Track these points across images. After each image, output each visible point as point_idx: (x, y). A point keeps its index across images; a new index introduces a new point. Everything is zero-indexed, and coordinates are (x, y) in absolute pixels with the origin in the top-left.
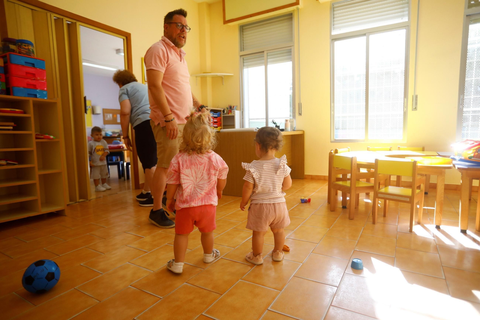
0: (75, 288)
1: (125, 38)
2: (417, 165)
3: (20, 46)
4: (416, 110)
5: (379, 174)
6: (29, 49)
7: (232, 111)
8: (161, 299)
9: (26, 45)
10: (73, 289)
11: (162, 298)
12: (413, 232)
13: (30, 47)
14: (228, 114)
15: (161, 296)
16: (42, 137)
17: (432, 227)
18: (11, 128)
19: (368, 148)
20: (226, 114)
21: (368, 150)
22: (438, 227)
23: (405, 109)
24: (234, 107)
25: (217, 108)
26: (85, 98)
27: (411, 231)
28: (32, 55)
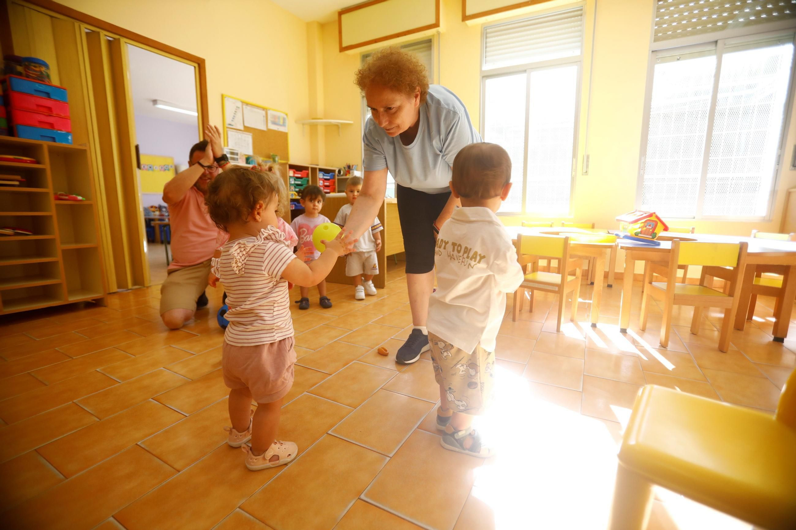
1: (196, 65)
2: (569, 242)
3: (27, 67)
4: (587, 175)
5: (523, 255)
6: (40, 71)
7: (351, 171)
9: (37, 65)
12: (562, 331)
13: (43, 69)
14: (346, 175)
16: (67, 197)
17: (586, 325)
19: (523, 223)
20: (342, 175)
21: (522, 226)
22: (594, 326)
23: (573, 173)
24: (353, 166)
25: (332, 167)
26: (137, 148)
27: (558, 330)
28: (47, 80)
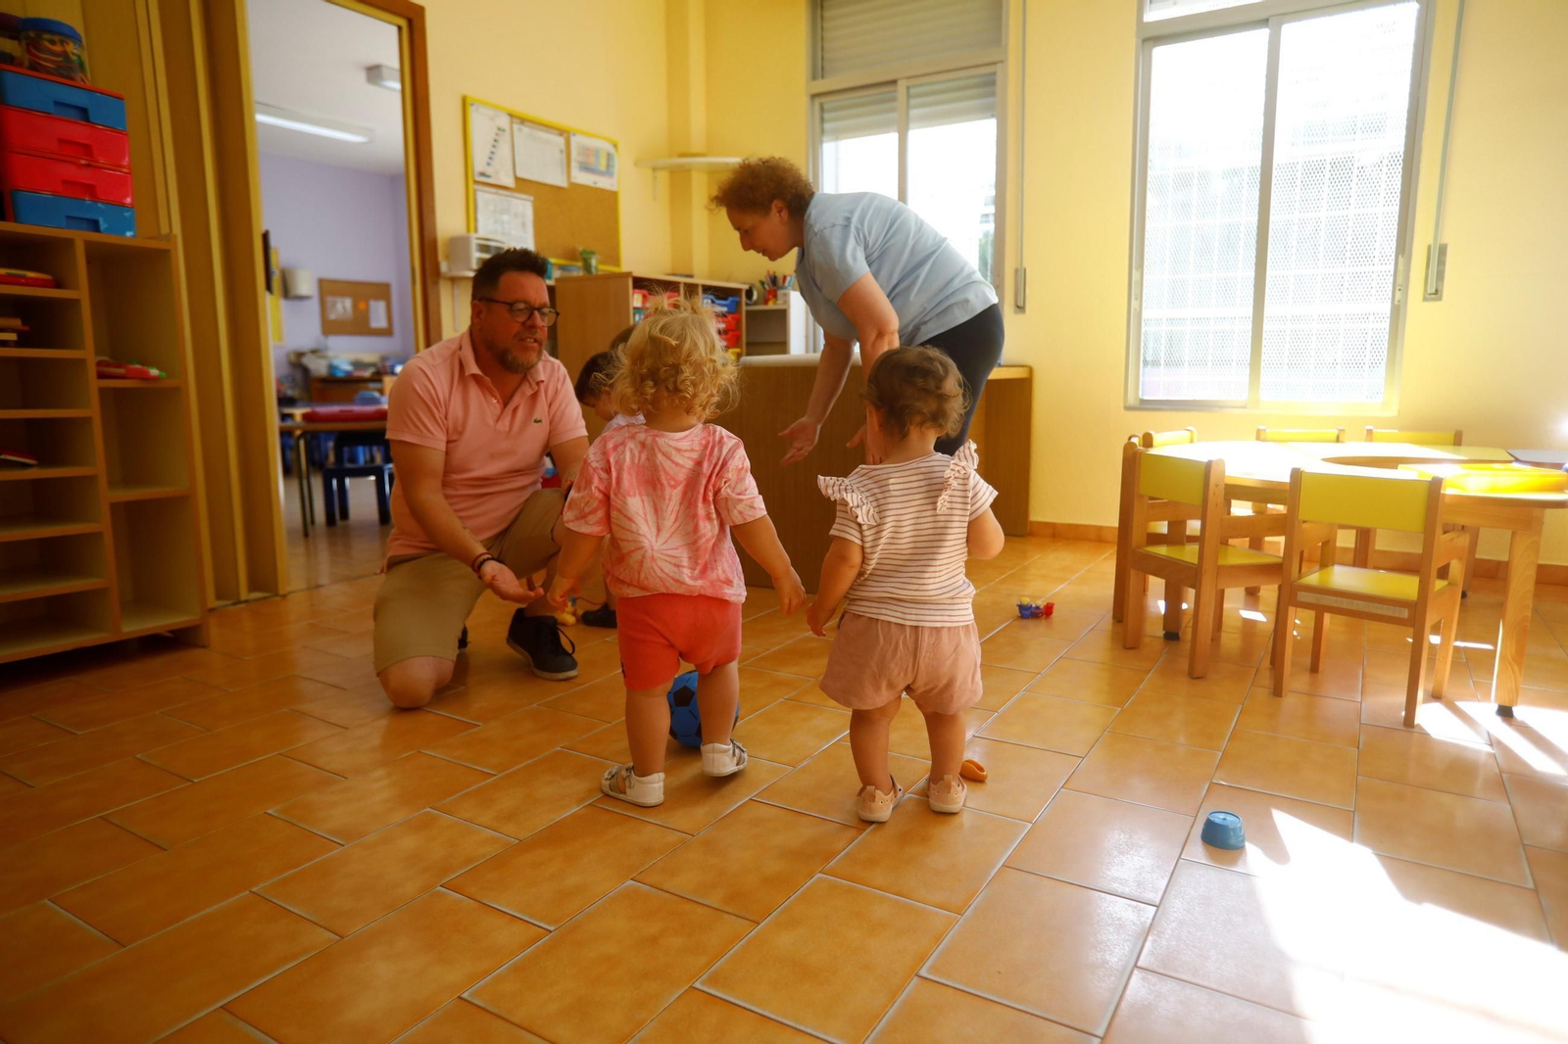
0: (253, 890)
1: (403, 23)
2: (1442, 492)
3: (33, 45)
4: (1440, 299)
5: (1304, 522)
6: (65, 54)
7: (780, 293)
8: (551, 932)
9: (56, 38)
10: (248, 892)
11: (552, 928)
12: (1418, 725)
13: (71, 48)
14: (766, 302)
15: (549, 924)
16: (122, 371)
17: (1484, 712)
18: (13, 337)
19: (1259, 432)
20: (756, 303)
21: (1258, 438)
22: (1505, 712)
23: (1398, 295)
24: (785, 278)
25: (727, 281)
26: (265, 237)
27: (1409, 720)
28: (79, 76)
